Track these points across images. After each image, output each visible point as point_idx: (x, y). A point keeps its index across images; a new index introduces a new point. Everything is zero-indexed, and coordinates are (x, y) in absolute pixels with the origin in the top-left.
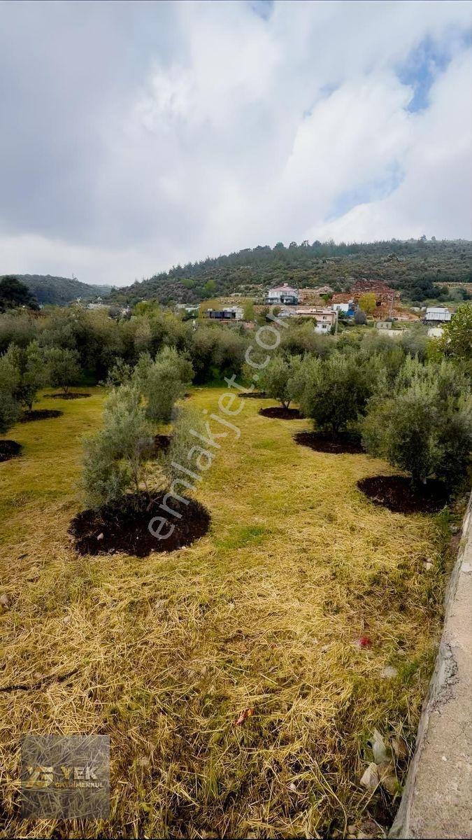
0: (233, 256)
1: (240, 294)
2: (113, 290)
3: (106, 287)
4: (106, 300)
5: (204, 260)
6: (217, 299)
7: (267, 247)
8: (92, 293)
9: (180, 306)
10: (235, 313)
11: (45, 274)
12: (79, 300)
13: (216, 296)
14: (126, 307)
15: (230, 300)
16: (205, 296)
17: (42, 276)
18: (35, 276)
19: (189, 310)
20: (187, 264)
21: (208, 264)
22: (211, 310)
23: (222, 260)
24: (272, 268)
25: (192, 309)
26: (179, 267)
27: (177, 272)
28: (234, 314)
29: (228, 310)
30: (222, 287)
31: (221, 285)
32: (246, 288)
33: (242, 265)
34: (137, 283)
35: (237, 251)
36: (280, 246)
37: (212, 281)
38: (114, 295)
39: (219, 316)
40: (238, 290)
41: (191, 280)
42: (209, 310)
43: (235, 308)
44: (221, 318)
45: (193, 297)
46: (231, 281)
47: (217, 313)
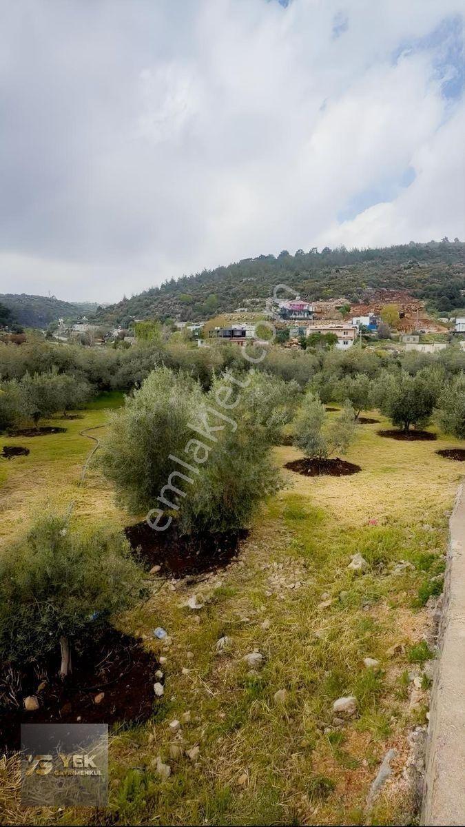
0: (232, 267)
1: (246, 310)
2: (100, 308)
3: (87, 305)
4: (92, 319)
5: (200, 272)
6: (220, 315)
7: (270, 257)
8: (74, 312)
9: (180, 325)
10: (245, 331)
11: (19, 293)
12: (61, 320)
13: (219, 312)
14: (117, 327)
15: (235, 316)
16: (207, 314)
17: (16, 295)
18: (9, 296)
19: (192, 328)
20: (181, 277)
21: (206, 276)
22: (219, 328)
23: (220, 271)
24: (279, 279)
25: (195, 327)
26: (173, 281)
27: (171, 287)
28: (243, 333)
29: (236, 327)
30: (224, 302)
31: (224, 299)
32: (253, 303)
33: (245, 277)
34: (125, 300)
35: (237, 261)
36: (285, 254)
37: (213, 295)
38: (100, 314)
39: (227, 334)
40: (243, 306)
41: (188, 295)
42: (216, 328)
43: (244, 326)
44: (230, 336)
45: (194, 314)
46: (234, 295)
47: (225, 331)
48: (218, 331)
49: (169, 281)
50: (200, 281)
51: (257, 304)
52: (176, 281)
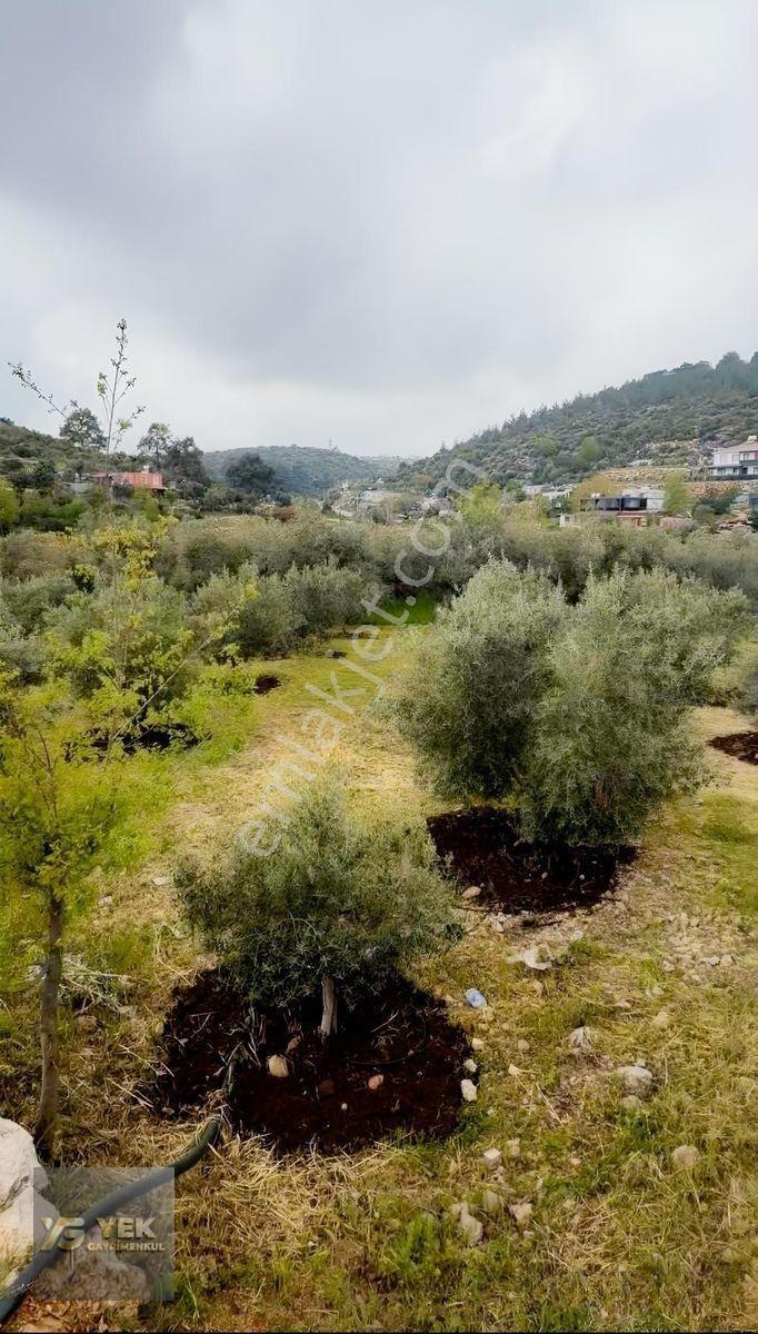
0: (630, 387)
1: (650, 462)
2: (403, 465)
3: (384, 460)
4: (390, 483)
5: (571, 400)
6: (602, 473)
7: (703, 365)
8: (365, 473)
9: (530, 490)
10: (645, 500)
11: (288, 445)
12: (345, 486)
13: (600, 468)
14: (428, 495)
15: (627, 473)
16: (579, 470)
17: (283, 448)
18: (273, 448)
19: (551, 495)
20: (538, 408)
21: (581, 405)
22: (598, 495)
23: (607, 396)
24: (717, 406)
25: (556, 494)
26: (522, 417)
27: (521, 427)
28: (643, 504)
29: (631, 492)
30: (611, 449)
31: (610, 444)
32: (663, 450)
33: (653, 404)
34: (443, 450)
35: (639, 377)
36: (731, 359)
37: (592, 438)
38: (406, 475)
39: (613, 506)
40: (646, 454)
41: (548, 439)
42: (593, 495)
43: (645, 490)
44: (618, 509)
45: (554, 471)
46: (629, 436)
47: (609, 501)
48: (597, 501)
49: (517, 416)
50: (570, 415)
51: (672, 451)
52: (529, 416)
